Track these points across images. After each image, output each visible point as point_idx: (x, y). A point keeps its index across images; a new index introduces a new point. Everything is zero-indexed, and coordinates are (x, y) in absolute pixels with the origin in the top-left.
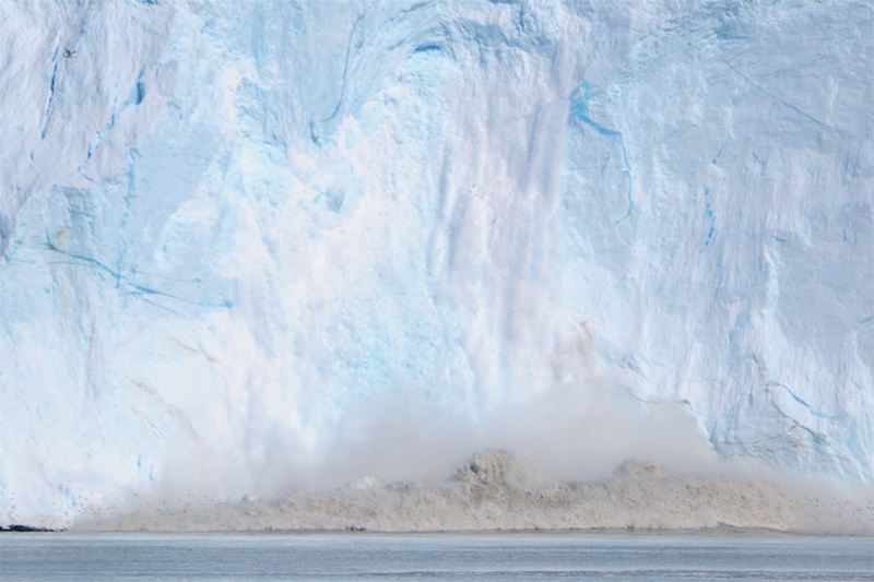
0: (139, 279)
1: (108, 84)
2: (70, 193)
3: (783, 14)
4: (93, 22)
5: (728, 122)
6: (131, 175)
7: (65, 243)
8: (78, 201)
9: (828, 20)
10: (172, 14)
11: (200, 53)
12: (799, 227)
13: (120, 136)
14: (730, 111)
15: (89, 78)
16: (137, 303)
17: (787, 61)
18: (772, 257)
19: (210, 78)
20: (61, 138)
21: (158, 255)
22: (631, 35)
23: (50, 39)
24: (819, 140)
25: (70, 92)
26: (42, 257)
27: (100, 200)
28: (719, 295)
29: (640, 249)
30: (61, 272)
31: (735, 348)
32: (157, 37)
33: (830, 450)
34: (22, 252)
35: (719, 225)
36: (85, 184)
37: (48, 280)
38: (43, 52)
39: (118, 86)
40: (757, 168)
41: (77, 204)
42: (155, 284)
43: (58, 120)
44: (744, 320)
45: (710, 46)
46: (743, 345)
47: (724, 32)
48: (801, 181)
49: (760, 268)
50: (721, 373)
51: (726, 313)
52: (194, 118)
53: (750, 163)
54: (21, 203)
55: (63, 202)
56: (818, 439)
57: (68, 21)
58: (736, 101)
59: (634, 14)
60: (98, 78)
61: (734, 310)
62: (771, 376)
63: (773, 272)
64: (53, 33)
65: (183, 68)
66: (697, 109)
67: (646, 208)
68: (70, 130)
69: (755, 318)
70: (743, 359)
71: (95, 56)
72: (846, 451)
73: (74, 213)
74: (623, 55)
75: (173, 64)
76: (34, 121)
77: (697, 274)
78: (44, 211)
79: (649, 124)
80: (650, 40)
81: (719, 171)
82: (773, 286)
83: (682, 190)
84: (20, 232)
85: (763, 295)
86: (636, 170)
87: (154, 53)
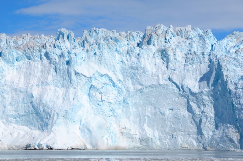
0: (74, 120)
1: (70, 98)
2: (66, 110)
3: (147, 90)
4: (68, 91)
5: (141, 102)
6: (73, 108)
7: (65, 116)
8: (67, 111)
9: (153, 91)
10: (78, 90)
11: (81, 94)
12: (149, 114)
13: (72, 104)
14: (141, 101)
15: (68, 97)
16: (73, 123)
17: (148, 95)
18: (146, 118)
19: (82, 97)
20: (65, 104)
21: (76, 118)
22: (130, 92)
23: (64, 93)
24: (152, 105)
25: (66, 99)
26: (62, 118)
27: (69, 111)
28: (140, 122)
29: (131, 117)
30: (64, 119)
31: (142, 128)
32: (76, 93)
33: (153, 140)
34: (60, 117)
35: (140, 114)
36: (67, 109)
37: (63, 121)
38: (63, 94)
39: (71, 98)
40: (145, 108)
41: (67, 112)
42: (75, 121)
43: (64, 102)
44: (143, 125)
45: (139, 94)
46: (143, 128)
47: (141, 92)
48: (149, 109)
49: (145, 119)
50: (140, 131)
51: (141, 124)
52: (80, 102)
53: (144, 107)
54: (60, 112)
55: (65, 111)
56: (151, 139)
57: (66, 91)
58: (142, 100)
59: (131, 90)
60: (69, 97)
61: (142, 124)
62: (146, 132)
63: (146, 120)
64: (64, 92)
65: (79, 96)
66: (138, 101)
67: (132, 112)
68: (66, 103)
69: (144, 125)
70: (143, 130)
71: (69, 95)
72: (155, 140)
73: (66, 113)
74: (129, 95)
75: (78, 96)
76: (61, 102)
77: (138, 120)
78: (63, 113)
79: (132, 103)
80: (132, 93)
81: (140, 108)
82: (146, 121)
83: (136, 110)
84: (60, 115)
85: (145, 122)
86: (131, 108)
87: (75, 94)
